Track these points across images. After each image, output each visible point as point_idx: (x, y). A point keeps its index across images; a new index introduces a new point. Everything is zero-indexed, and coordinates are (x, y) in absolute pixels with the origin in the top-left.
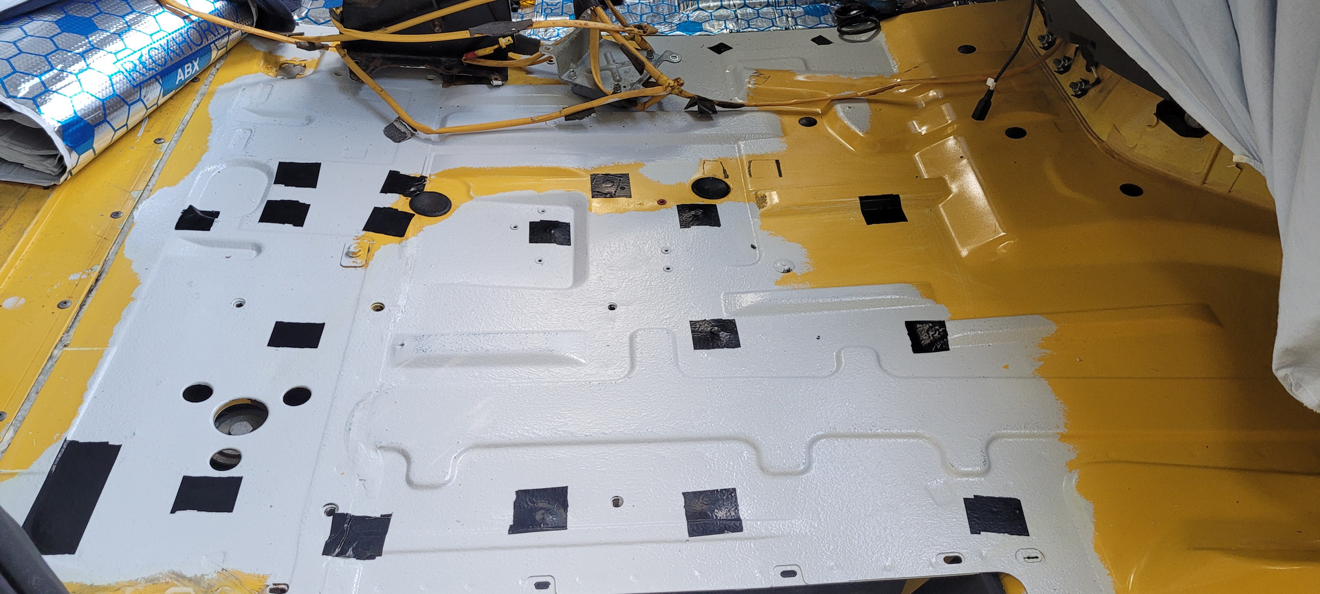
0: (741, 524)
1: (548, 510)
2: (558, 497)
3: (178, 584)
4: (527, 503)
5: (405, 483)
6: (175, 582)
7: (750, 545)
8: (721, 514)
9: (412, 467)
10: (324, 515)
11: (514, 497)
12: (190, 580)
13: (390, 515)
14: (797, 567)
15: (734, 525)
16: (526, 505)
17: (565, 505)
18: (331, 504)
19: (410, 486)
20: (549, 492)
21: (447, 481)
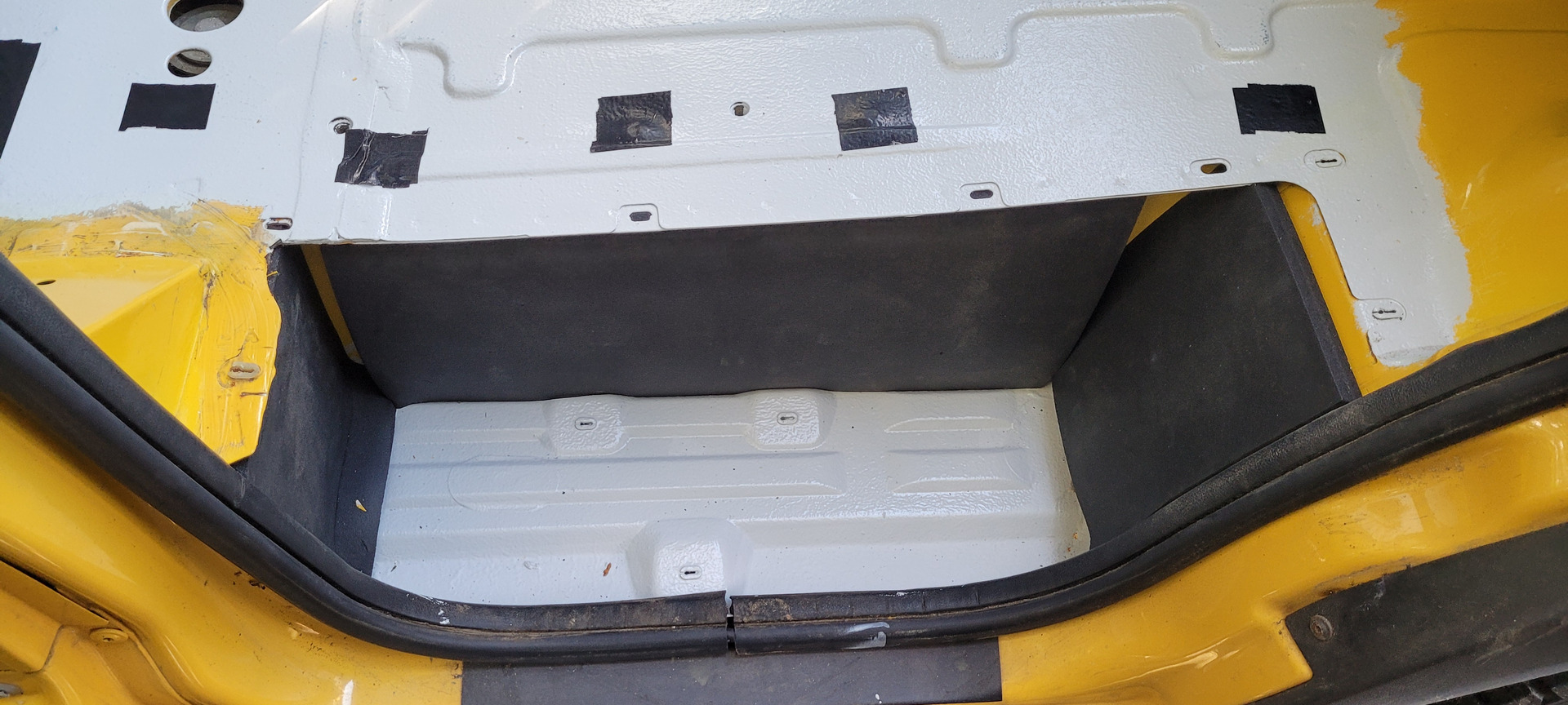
0: (915, 133)
1: (645, 123)
2: (658, 105)
3: (139, 218)
4: (615, 114)
5: (443, 90)
6: (135, 216)
7: (928, 161)
8: (887, 121)
9: (451, 68)
10: (335, 134)
11: (597, 107)
12: (155, 213)
13: (426, 132)
14: (993, 186)
15: (908, 134)
16: (613, 117)
17: (668, 115)
18: (342, 118)
19: (450, 95)
20: (645, 98)
21: (502, 86)
